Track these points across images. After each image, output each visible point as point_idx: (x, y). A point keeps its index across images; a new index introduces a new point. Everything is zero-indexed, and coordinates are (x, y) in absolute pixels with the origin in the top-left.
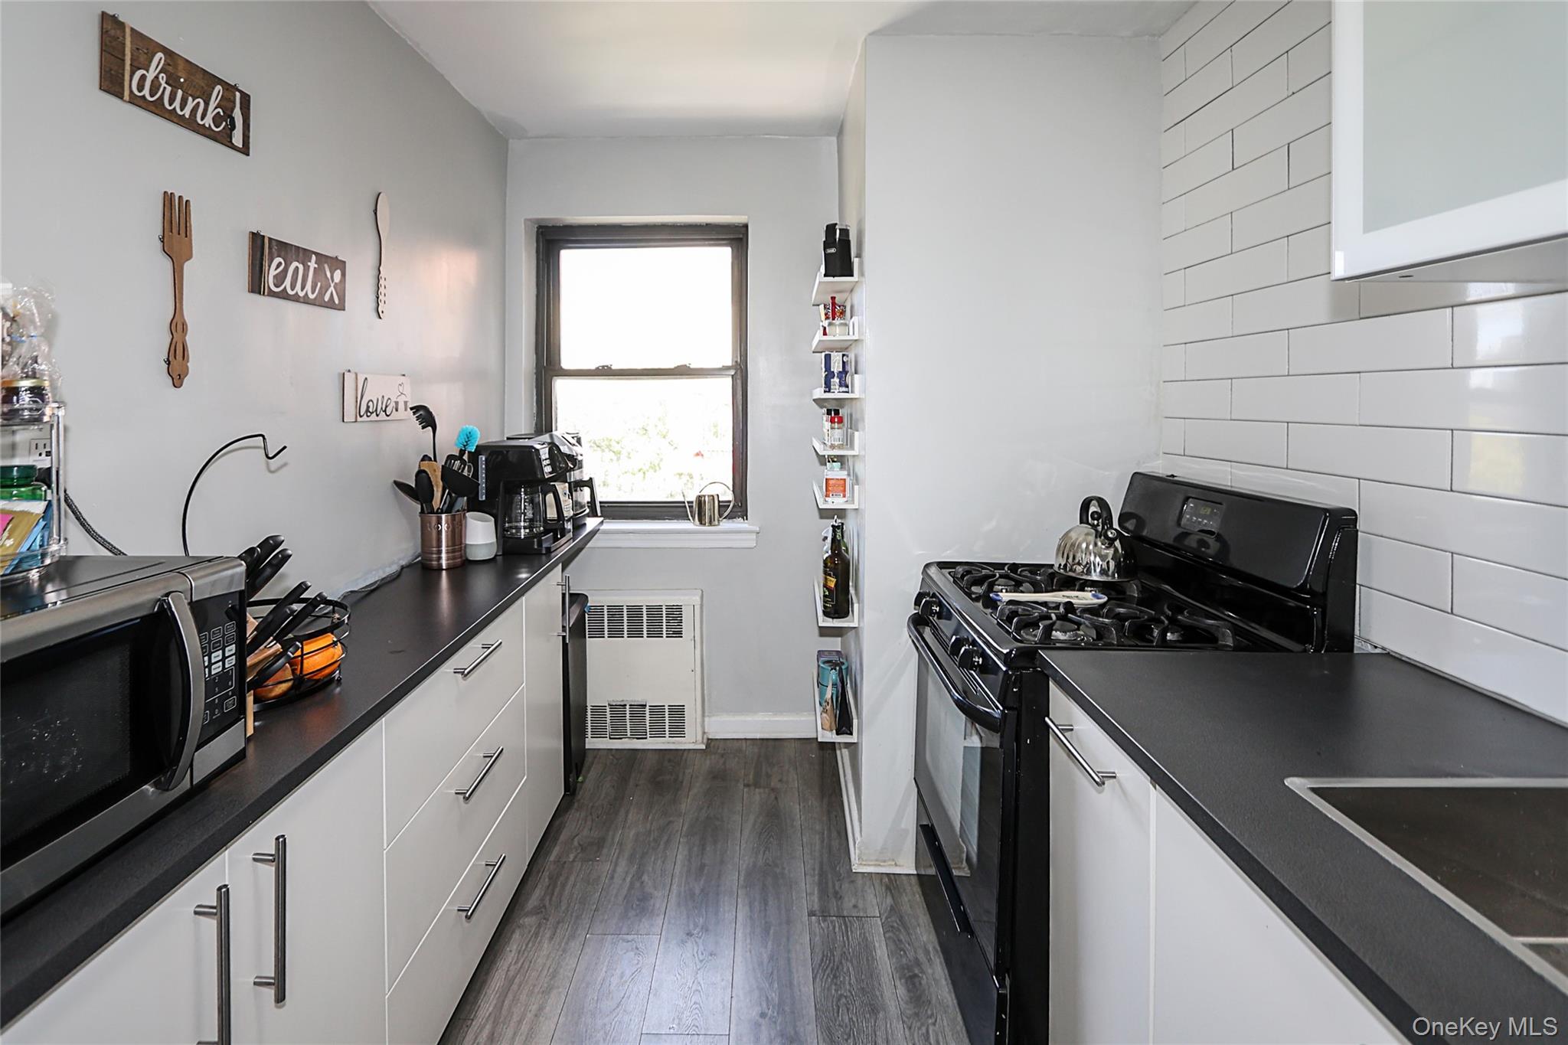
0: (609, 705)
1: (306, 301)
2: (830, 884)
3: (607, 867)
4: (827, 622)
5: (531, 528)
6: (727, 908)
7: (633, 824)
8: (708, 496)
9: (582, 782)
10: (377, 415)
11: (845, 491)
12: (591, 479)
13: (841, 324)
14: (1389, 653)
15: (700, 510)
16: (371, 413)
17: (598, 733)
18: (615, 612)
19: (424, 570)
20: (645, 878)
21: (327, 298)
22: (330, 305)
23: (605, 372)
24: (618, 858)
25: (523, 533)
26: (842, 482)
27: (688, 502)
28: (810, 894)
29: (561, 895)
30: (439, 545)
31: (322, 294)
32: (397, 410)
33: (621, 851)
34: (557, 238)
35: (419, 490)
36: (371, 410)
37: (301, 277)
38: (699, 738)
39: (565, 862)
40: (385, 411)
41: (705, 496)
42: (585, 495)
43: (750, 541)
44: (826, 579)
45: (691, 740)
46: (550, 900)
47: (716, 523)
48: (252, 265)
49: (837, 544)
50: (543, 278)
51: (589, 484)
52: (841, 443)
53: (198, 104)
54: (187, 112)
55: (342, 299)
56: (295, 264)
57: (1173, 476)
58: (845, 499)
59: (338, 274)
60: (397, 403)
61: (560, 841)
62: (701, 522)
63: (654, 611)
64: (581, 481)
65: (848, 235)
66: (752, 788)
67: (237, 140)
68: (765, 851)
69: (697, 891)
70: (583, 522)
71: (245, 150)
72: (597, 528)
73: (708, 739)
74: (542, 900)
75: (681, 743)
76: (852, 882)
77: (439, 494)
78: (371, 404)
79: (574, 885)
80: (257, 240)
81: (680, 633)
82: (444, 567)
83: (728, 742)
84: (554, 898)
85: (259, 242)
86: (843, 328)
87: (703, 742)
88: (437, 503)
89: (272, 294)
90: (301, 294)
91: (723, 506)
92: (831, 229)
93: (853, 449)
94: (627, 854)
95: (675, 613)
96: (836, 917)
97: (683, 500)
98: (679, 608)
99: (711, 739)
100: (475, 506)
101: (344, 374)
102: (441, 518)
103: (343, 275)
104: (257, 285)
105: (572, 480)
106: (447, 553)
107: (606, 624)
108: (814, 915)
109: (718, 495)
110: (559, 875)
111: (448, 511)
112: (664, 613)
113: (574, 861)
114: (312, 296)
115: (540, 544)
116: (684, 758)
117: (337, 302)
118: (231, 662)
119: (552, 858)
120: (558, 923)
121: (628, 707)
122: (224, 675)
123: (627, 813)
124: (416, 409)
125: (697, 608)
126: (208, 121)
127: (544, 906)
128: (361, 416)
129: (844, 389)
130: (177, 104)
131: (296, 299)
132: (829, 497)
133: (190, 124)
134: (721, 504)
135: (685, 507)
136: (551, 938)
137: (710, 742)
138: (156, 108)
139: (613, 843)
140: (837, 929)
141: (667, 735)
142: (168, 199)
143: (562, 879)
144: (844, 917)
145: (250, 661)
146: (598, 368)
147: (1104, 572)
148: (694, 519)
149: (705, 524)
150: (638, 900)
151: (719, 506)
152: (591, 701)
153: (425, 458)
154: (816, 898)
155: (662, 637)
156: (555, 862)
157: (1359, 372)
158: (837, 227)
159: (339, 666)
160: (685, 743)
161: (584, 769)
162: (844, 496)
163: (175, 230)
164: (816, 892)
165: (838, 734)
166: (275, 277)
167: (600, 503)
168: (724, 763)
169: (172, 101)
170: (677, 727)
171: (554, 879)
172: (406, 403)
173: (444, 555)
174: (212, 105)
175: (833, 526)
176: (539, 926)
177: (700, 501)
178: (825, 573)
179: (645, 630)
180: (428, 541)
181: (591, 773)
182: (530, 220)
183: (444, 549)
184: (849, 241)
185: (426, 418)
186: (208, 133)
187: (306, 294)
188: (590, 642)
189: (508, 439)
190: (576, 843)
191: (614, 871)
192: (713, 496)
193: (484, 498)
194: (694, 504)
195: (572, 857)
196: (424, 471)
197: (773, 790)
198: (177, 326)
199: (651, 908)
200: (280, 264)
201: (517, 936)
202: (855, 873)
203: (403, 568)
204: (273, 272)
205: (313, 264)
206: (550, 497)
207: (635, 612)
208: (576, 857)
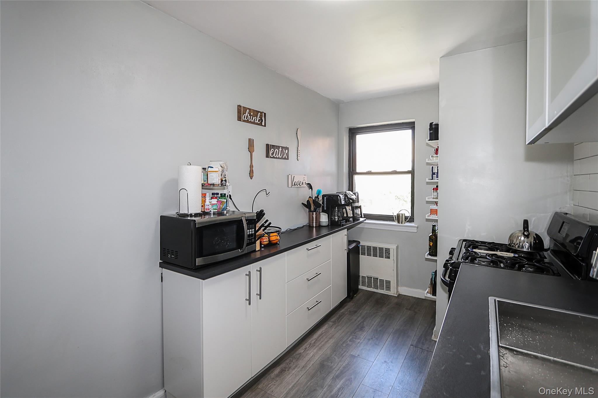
0: (367, 277)
1: (279, 158)
2: (422, 340)
3: (355, 318)
4: (430, 257)
5: (338, 218)
6: (385, 336)
7: (366, 310)
8: (401, 214)
9: (356, 296)
10: (297, 186)
11: (437, 213)
12: (360, 206)
13: (436, 157)
15: (398, 218)
16: (296, 185)
17: (363, 285)
18: (369, 248)
19: (310, 227)
20: (365, 323)
21: (284, 157)
22: (285, 159)
23: (369, 173)
24: (359, 316)
25: (337, 219)
26: (436, 210)
27: (395, 216)
28: (414, 341)
29: (341, 320)
30: (313, 220)
31: (283, 156)
32: (303, 184)
33: (360, 315)
34: (356, 132)
35: (307, 205)
36: (295, 184)
37: (278, 153)
38: (395, 292)
39: (344, 314)
40: (299, 184)
41: (400, 214)
42: (358, 211)
43: (416, 230)
44: (430, 243)
45: (392, 292)
46: (338, 320)
47: (404, 223)
48: (266, 151)
49: (434, 231)
50: (351, 144)
51: (360, 207)
52: (436, 197)
53: (255, 118)
54: (253, 121)
55: (288, 157)
56: (276, 150)
58: (437, 216)
59: (287, 151)
60: (303, 182)
61: (344, 309)
62: (398, 222)
63: (381, 249)
64: (358, 206)
65: (438, 126)
66: (408, 310)
67: (263, 124)
68: (404, 327)
69: (379, 330)
70: (359, 219)
71: (265, 126)
72: (363, 221)
73: (399, 294)
74: (336, 320)
76: (430, 342)
77: (313, 207)
78: (295, 183)
79: (345, 319)
80: (267, 145)
81: (389, 257)
82: (314, 226)
83: (406, 296)
84: (339, 320)
85: (268, 146)
87: (396, 294)
88: (312, 209)
89: (271, 157)
90: (278, 157)
91: (406, 218)
92: (431, 124)
93: (439, 199)
94: (362, 316)
95: (388, 251)
96: (420, 348)
97: (393, 215)
98: (389, 249)
99: (400, 294)
100: (323, 211)
101: (288, 175)
102: (314, 213)
103: (288, 151)
104: (267, 156)
105: (355, 206)
106: (315, 223)
107: (366, 251)
108: (413, 346)
109: (405, 214)
110: (342, 316)
111: (315, 211)
112: (384, 250)
113: (347, 314)
114: (280, 157)
115: (340, 223)
116: (389, 297)
117: (286, 158)
118: (253, 232)
119: (341, 312)
120: (338, 326)
121: (373, 278)
122: (252, 234)
123: (366, 307)
124: (308, 184)
125: (395, 250)
126: (257, 121)
127: (336, 322)
128: (293, 186)
129: (437, 178)
130: (251, 119)
131: (276, 158)
132: (431, 215)
133: (254, 123)
135: (393, 217)
136: (335, 328)
138: (247, 121)
139: (359, 312)
140: (419, 351)
141: (385, 290)
142: (250, 140)
143: (342, 317)
144: (423, 349)
145: (257, 234)
146: (367, 172)
148: (396, 222)
149: (400, 223)
150: (361, 327)
152: (361, 274)
153: (310, 197)
154: (415, 342)
155: (383, 258)
156: (341, 313)
158: (433, 123)
159: (279, 241)
160: (390, 293)
161: (357, 293)
163: (251, 146)
164: (416, 341)
165: (432, 295)
166: (272, 153)
167: (364, 214)
168: (402, 302)
169: (250, 119)
170: (388, 288)
171: (340, 316)
172: (305, 182)
173: (314, 223)
174: (258, 118)
175: (433, 225)
176: (333, 325)
177: (398, 216)
178: (430, 241)
179: (378, 255)
180: (311, 219)
181: (359, 295)
182: (346, 127)
183: (314, 222)
185: (310, 186)
186: (257, 124)
187: (279, 156)
188: (361, 256)
189: (337, 193)
190: (349, 310)
191: (357, 319)
192: (403, 214)
193: (326, 209)
194: (396, 217)
195: (346, 313)
196: (309, 201)
197: (415, 312)
198: (251, 166)
199: (364, 330)
200: (273, 150)
201: (327, 325)
202: (433, 340)
203: (304, 226)
204: (271, 152)
205: (280, 149)
206: (344, 210)
207: (375, 249)
208: (348, 313)
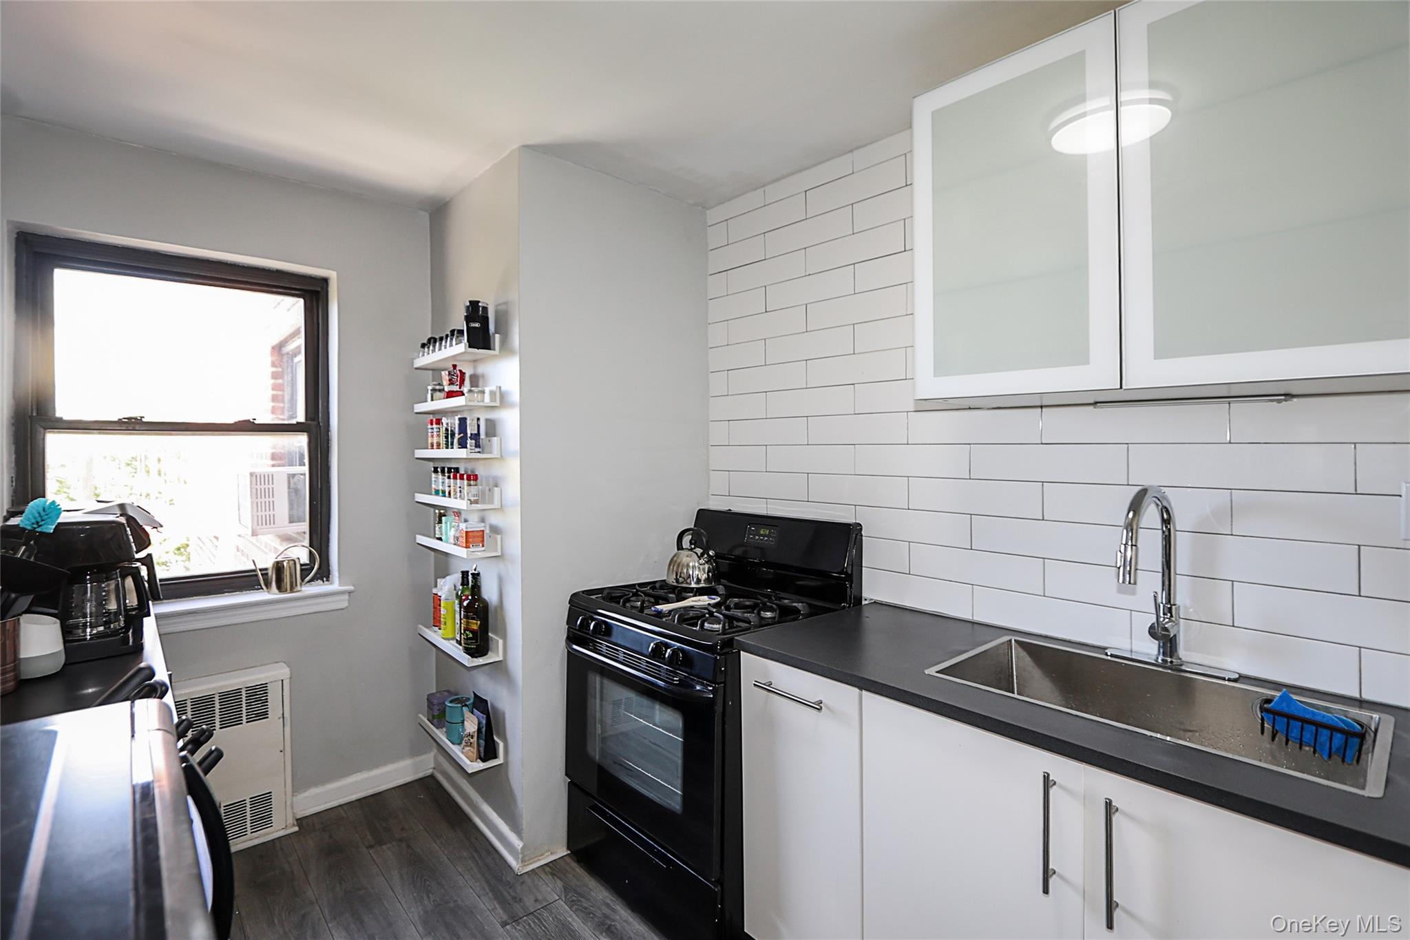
2: (505, 894)
4: (473, 662)
5: (106, 624)
8: (287, 561)
11: (483, 541)
14: (875, 602)
15: (279, 575)
23: (132, 425)
25: (90, 632)
26: (481, 533)
27: (260, 570)
28: (493, 909)
38: (290, 821)
41: (281, 561)
43: (343, 602)
45: (281, 826)
47: (298, 588)
51: (147, 561)
57: (730, 510)
58: (483, 549)
62: (280, 588)
63: (230, 697)
65: (487, 313)
66: (378, 847)
68: (428, 895)
73: (297, 820)
75: (268, 834)
76: (523, 883)
81: (265, 714)
86: (480, 395)
87: (294, 825)
91: (306, 569)
92: (472, 306)
93: (493, 503)
95: (258, 693)
96: (526, 916)
98: (263, 687)
99: (301, 818)
108: (507, 924)
109: (299, 558)
112: (244, 696)
116: (280, 848)
125: (287, 681)
129: (477, 450)
132: (469, 548)
134: (303, 567)
135: (257, 575)
137: (300, 822)
140: (533, 925)
141: (250, 831)
144: (532, 913)
147: (699, 581)
148: (269, 587)
149: (286, 590)
151: (302, 570)
154: (500, 910)
155: (242, 723)
157: (970, 444)
158: (480, 304)
160: (273, 832)
162: (483, 546)
164: (497, 906)
165: (484, 762)
167: (161, 580)
168: (331, 837)
170: (262, 819)
177: (279, 567)
179: (217, 721)
182: (14, 222)
184: (488, 318)
192: (292, 560)
194: (270, 572)
197: (401, 840)
202: (521, 875)
